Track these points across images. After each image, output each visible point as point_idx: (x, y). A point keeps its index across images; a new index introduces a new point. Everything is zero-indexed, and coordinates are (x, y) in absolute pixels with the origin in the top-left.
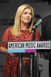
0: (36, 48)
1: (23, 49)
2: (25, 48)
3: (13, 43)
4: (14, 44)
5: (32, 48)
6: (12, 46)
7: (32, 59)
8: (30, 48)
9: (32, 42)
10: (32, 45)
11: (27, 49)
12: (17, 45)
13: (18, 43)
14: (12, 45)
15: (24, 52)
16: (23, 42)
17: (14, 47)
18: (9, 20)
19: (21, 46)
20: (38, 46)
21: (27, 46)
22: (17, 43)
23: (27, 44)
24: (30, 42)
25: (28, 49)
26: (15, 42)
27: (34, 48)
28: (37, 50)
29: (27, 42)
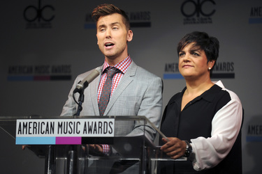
0: (82, 135)
1: (52, 135)
2: (56, 134)
3: (28, 121)
4: (32, 125)
5: (72, 135)
6: (25, 130)
8: (68, 135)
9: (73, 120)
10: (72, 126)
11: (60, 135)
12: (37, 128)
13: (41, 121)
14: (25, 126)
15: (54, 143)
16: (52, 120)
17: (31, 131)
19: (47, 130)
20: (85, 130)
21: (60, 129)
22: (37, 121)
23: (60, 126)
24: (69, 120)
25: (63, 135)
26: (33, 121)
27: (76, 135)
28: (83, 138)
29: (60, 121)
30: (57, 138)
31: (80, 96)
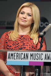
0: (44, 61)
2: (29, 60)
3: (14, 52)
5: (38, 61)
7: (37, 74)
8: (36, 61)
9: (39, 53)
10: (38, 56)
11: (31, 61)
12: (19, 56)
14: (12, 55)
16: (27, 52)
17: (15, 57)
18: (6, 23)
19: (24, 57)
20: (46, 58)
21: (31, 57)
22: (19, 52)
23: (31, 55)
24: (37, 53)
26: (16, 52)
29: (32, 53)
30: (30, 62)
31: (42, 39)
